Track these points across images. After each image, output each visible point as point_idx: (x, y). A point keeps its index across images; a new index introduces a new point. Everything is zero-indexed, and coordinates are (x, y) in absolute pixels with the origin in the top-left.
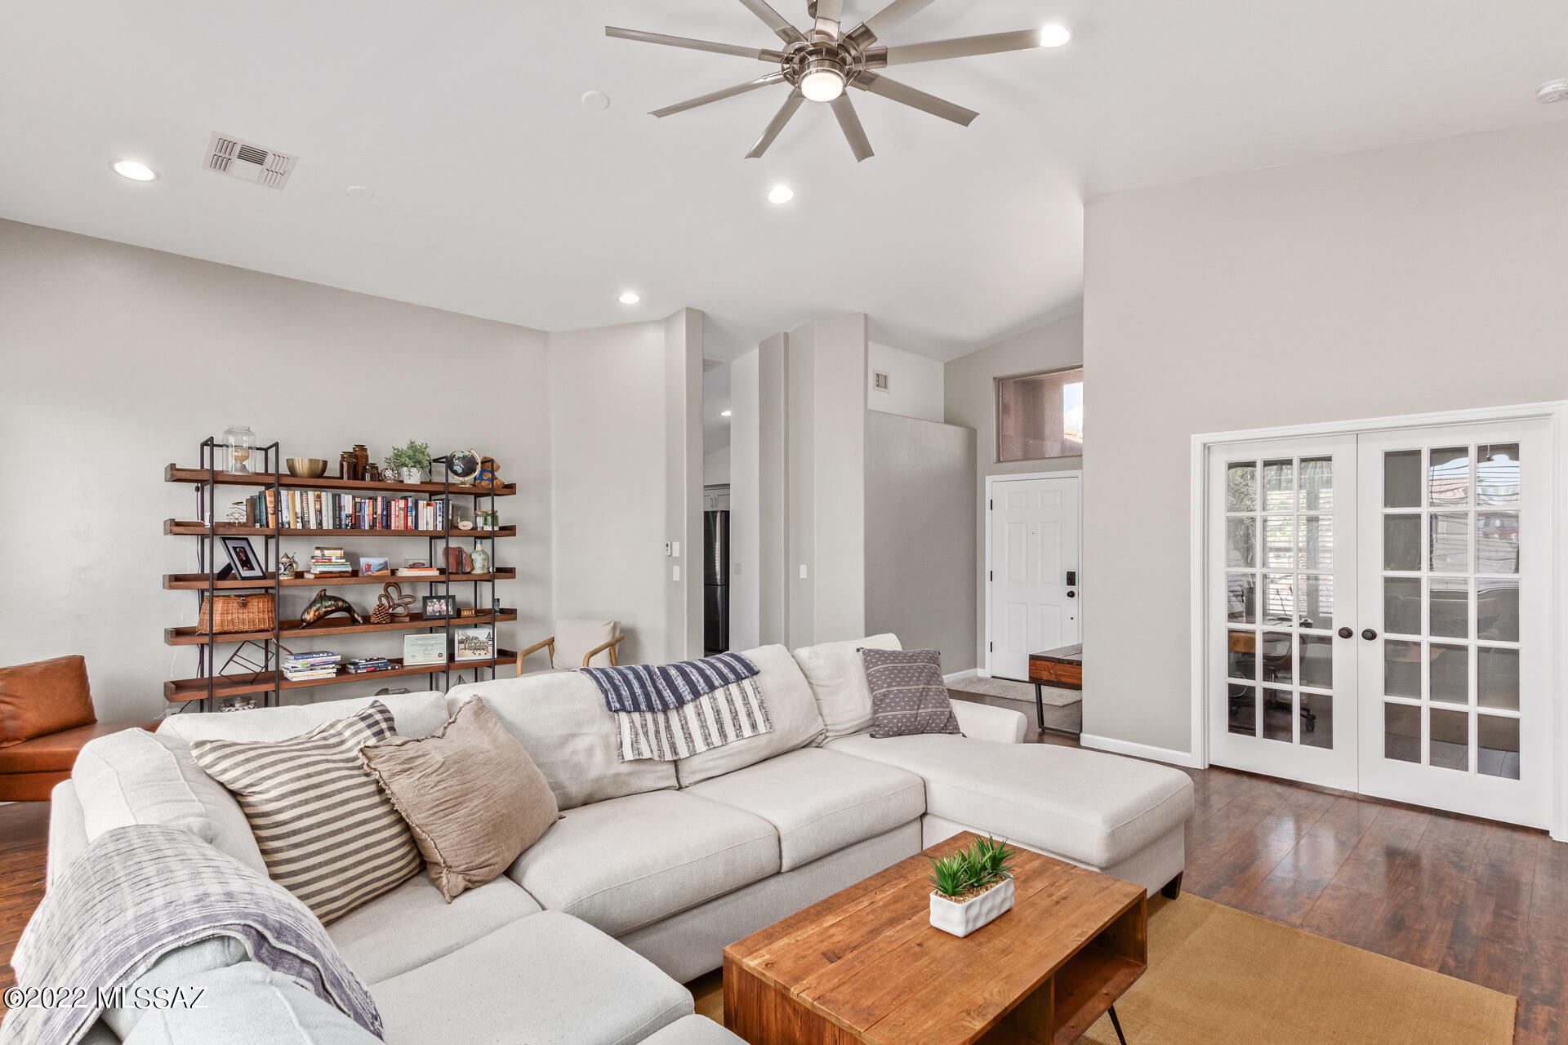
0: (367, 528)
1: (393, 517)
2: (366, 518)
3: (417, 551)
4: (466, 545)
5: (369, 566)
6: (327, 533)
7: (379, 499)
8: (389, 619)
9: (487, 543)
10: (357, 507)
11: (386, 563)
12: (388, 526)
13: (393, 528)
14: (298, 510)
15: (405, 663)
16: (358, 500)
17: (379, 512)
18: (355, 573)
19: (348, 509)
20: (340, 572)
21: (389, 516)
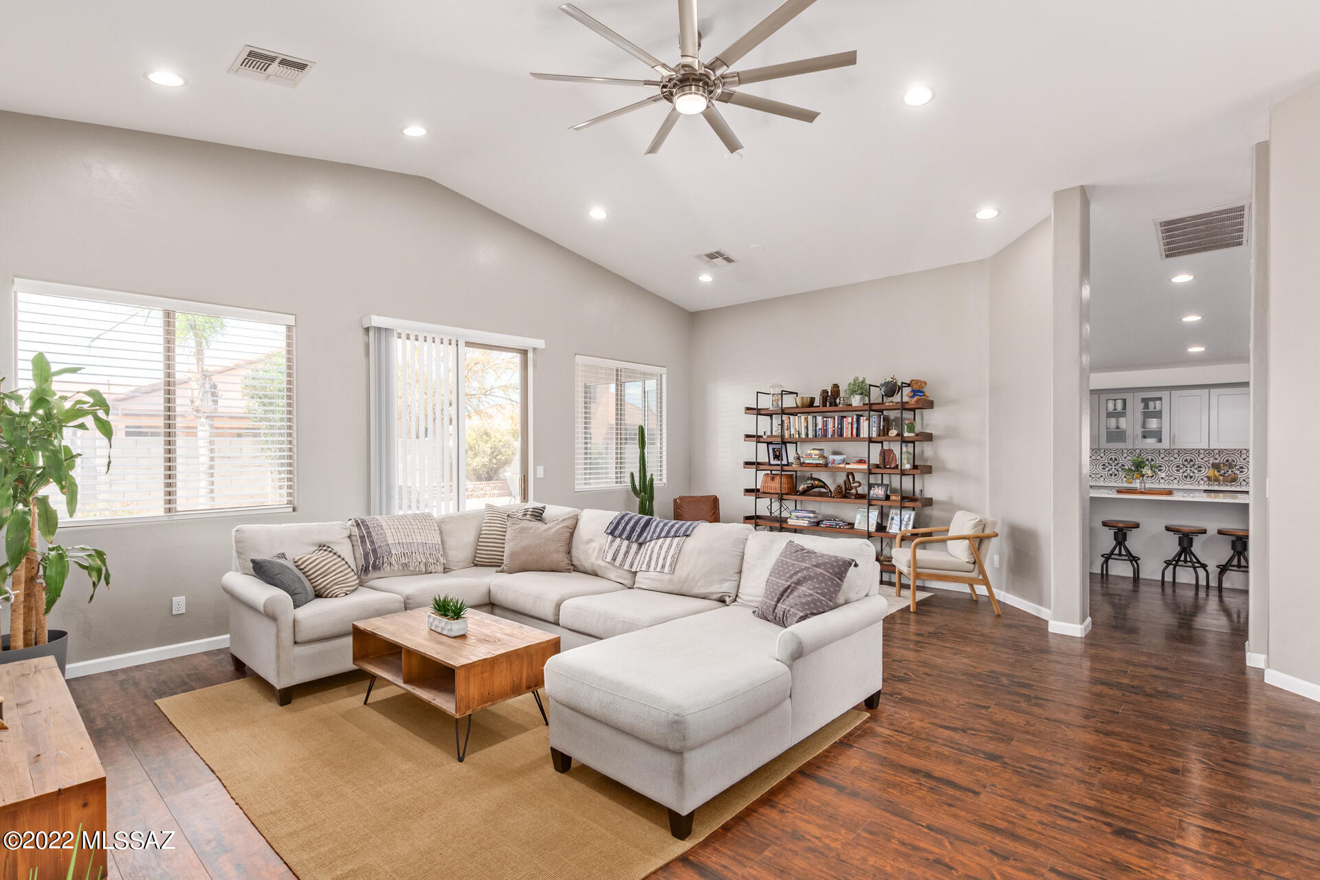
0: (830, 436)
1: (845, 428)
2: (829, 430)
3: (859, 449)
4: (896, 448)
5: (834, 460)
6: (811, 441)
7: (836, 417)
8: (845, 493)
9: (911, 445)
10: (825, 424)
11: (844, 459)
12: (841, 435)
13: (845, 436)
14: (797, 427)
15: (856, 527)
16: (825, 419)
17: (836, 426)
18: (826, 465)
19: (820, 426)
20: (817, 464)
21: (842, 429)
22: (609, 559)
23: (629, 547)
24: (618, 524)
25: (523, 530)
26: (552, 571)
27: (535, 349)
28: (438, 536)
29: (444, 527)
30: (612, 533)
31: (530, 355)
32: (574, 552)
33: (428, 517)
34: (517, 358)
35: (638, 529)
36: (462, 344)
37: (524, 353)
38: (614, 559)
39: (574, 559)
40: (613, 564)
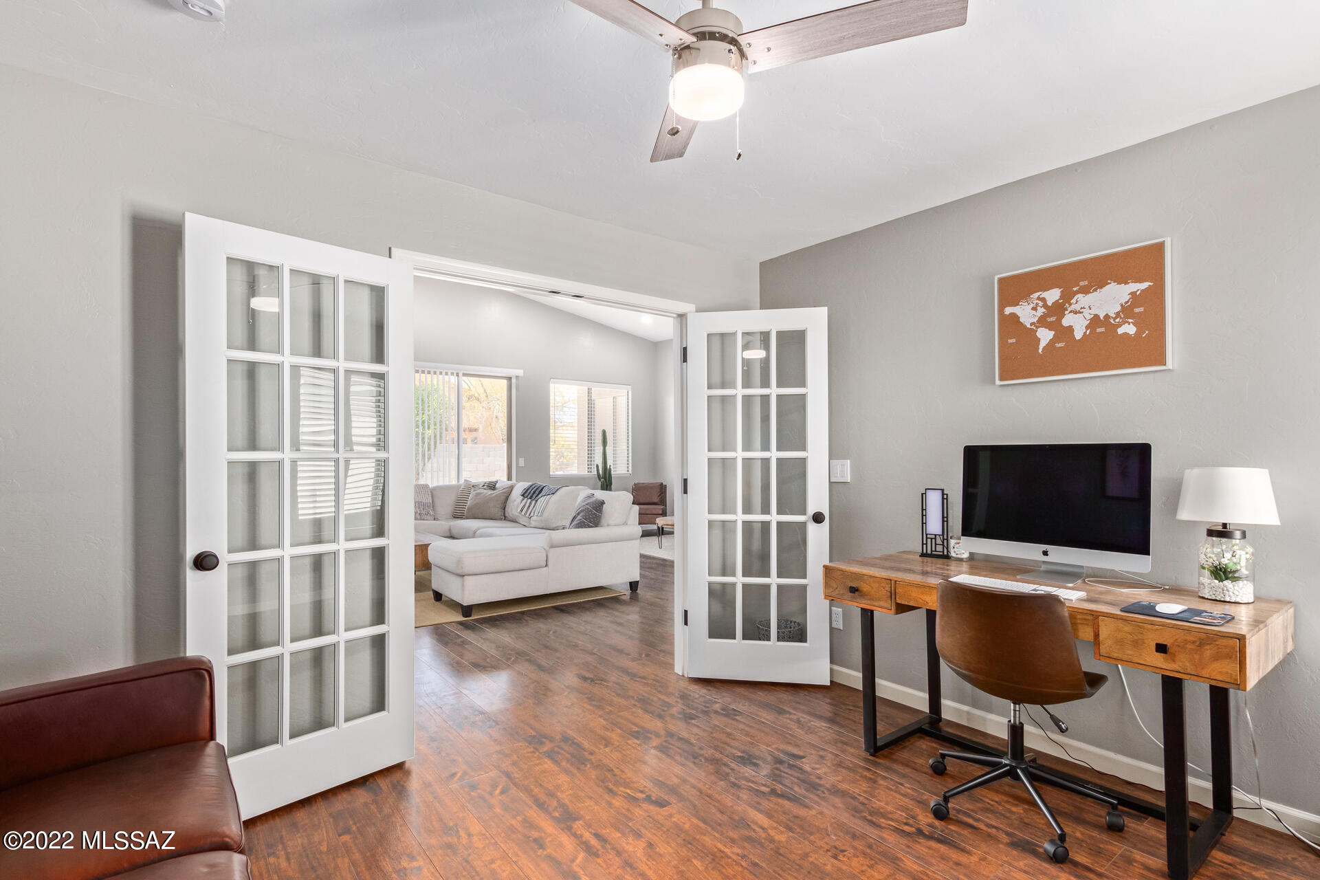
22: (519, 510)
23: (530, 503)
24: (528, 490)
25: (478, 494)
26: (491, 519)
27: (517, 377)
28: (430, 498)
29: (435, 493)
30: (523, 495)
31: (514, 380)
32: (506, 509)
33: (427, 486)
34: (505, 382)
35: (537, 492)
36: (460, 375)
37: (510, 379)
38: (522, 511)
39: (506, 513)
40: (520, 514)
